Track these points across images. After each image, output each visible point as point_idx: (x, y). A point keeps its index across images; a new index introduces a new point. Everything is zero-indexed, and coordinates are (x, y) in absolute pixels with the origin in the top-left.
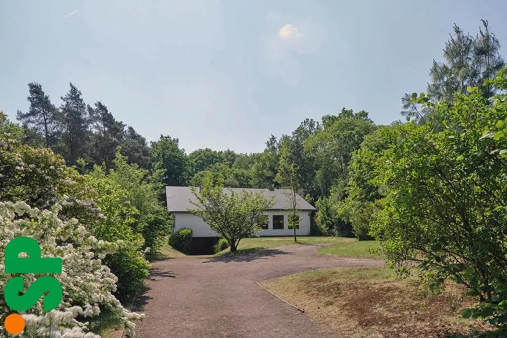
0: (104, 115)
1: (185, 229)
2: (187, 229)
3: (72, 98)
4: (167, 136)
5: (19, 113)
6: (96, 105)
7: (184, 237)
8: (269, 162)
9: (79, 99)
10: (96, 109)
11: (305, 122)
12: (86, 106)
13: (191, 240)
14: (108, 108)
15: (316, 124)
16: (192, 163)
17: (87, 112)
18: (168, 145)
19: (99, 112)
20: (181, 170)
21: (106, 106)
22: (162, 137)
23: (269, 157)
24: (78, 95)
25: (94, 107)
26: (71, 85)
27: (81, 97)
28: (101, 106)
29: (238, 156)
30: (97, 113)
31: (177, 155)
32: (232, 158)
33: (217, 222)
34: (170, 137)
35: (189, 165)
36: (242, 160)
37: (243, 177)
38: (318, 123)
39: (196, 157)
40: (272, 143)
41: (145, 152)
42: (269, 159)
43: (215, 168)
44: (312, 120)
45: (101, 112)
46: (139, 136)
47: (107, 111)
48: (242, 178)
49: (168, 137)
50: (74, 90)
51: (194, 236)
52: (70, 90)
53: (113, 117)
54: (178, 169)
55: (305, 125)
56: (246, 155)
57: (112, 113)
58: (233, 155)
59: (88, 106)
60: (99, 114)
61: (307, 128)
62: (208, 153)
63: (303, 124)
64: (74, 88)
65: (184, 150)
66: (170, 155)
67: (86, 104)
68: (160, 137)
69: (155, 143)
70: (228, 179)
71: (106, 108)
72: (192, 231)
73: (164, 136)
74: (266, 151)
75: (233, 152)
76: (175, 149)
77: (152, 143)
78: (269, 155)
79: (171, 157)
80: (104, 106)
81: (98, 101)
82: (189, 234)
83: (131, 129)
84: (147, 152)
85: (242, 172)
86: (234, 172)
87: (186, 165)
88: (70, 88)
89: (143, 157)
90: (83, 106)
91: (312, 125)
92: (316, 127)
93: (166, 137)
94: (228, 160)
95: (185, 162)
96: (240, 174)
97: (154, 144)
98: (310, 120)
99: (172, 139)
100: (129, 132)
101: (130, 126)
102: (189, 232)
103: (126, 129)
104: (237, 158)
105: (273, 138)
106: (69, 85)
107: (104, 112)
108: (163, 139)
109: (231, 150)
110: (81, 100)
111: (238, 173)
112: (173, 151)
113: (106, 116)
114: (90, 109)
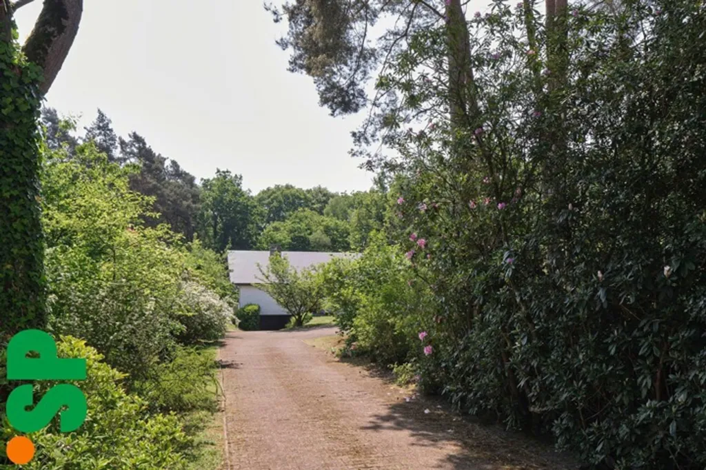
0: (139, 148)
1: (251, 304)
2: (255, 305)
3: (99, 128)
4: (225, 170)
6: (130, 136)
7: (250, 314)
8: (375, 208)
9: (109, 130)
10: (130, 141)
12: (117, 139)
13: (258, 317)
14: (146, 141)
16: (262, 211)
17: (119, 145)
18: (226, 184)
19: (134, 145)
20: (246, 221)
22: (218, 171)
23: (376, 201)
24: (108, 124)
25: (127, 139)
26: (99, 110)
27: (110, 126)
28: (137, 138)
29: (333, 196)
30: (131, 146)
31: (241, 201)
32: (324, 198)
33: (282, 297)
34: (230, 172)
35: (258, 214)
36: (337, 203)
37: (337, 230)
39: (269, 197)
41: (196, 198)
42: (376, 204)
43: (296, 217)
45: (137, 145)
46: (187, 174)
47: (144, 144)
48: (335, 232)
49: (227, 172)
50: (101, 117)
51: (261, 313)
52: (97, 117)
54: (241, 219)
56: (346, 195)
57: (151, 147)
58: (324, 195)
59: (120, 138)
60: (133, 148)
62: (287, 192)
64: (103, 116)
65: (250, 191)
66: (230, 201)
67: (118, 135)
68: (216, 171)
69: (208, 180)
70: (314, 234)
71: (143, 140)
72: (259, 307)
73: (221, 170)
74: (372, 191)
75: (325, 189)
76: (238, 193)
77: (203, 182)
78: (376, 199)
79: (232, 203)
80: (141, 138)
81: (133, 131)
82: (255, 311)
83: (174, 163)
84: (198, 196)
85: (336, 223)
86: (324, 223)
87: (252, 215)
88: (97, 115)
89: (194, 206)
90: (113, 139)
93: (224, 172)
94: (319, 202)
95: (251, 211)
96: (332, 226)
97: (206, 183)
99: (234, 176)
100: (171, 167)
101: (173, 159)
102: (256, 308)
103: (167, 163)
104: (331, 199)
106: (97, 110)
107: (141, 145)
108: (220, 175)
109: (323, 187)
110: (111, 130)
111: (329, 224)
112: (235, 194)
113: (144, 151)
114: (122, 143)
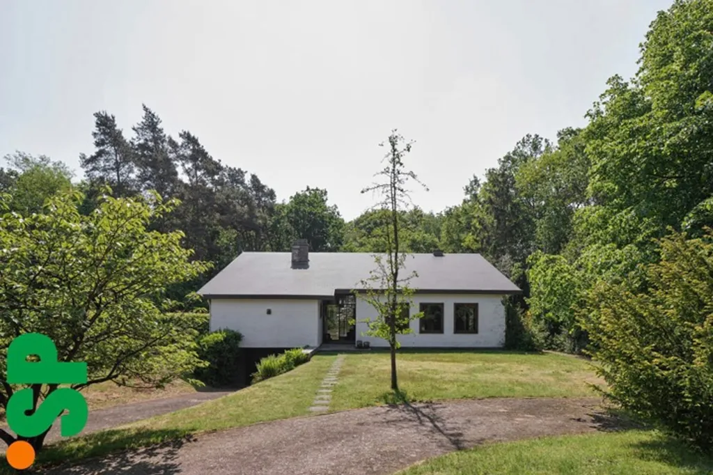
0: (194, 151)
5: (83, 157)
10: (183, 143)
11: (523, 139)
12: (167, 139)
14: (199, 141)
15: (543, 143)
19: (189, 147)
21: (196, 137)
24: (157, 123)
26: (144, 107)
27: (159, 126)
28: (190, 139)
30: (184, 149)
32: (419, 219)
38: (546, 141)
40: (472, 189)
44: (537, 136)
45: (191, 148)
47: (198, 144)
50: (149, 115)
52: (144, 115)
53: (207, 153)
55: (524, 146)
59: (170, 139)
60: (187, 151)
61: (527, 150)
63: (519, 145)
64: (150, 112)
67: (167, 136)
71: (196, 140)
74: (465, 202)
78: (468, 208)
80: (194, 138)
81: (185, 130)
83: (254, 177)
88: (144, 113)
90: (162, 139)
91: (535, 147)
92: (543, 149)
98: (533, 137)
100: (252, 183)
103: (246, 177)
105: (476, 181)
106: (142, 107)
107: (195, 146)
110: (160, 131)
114: (173, 143)
